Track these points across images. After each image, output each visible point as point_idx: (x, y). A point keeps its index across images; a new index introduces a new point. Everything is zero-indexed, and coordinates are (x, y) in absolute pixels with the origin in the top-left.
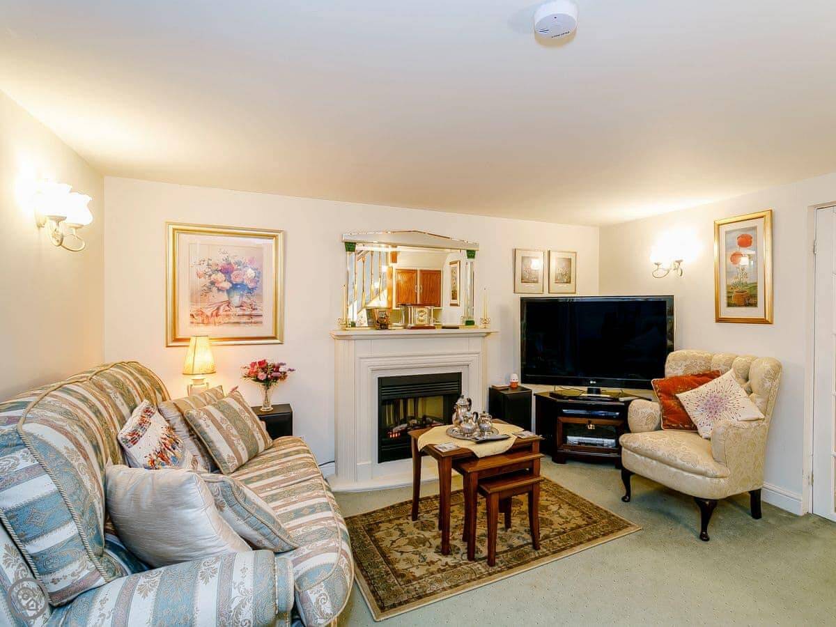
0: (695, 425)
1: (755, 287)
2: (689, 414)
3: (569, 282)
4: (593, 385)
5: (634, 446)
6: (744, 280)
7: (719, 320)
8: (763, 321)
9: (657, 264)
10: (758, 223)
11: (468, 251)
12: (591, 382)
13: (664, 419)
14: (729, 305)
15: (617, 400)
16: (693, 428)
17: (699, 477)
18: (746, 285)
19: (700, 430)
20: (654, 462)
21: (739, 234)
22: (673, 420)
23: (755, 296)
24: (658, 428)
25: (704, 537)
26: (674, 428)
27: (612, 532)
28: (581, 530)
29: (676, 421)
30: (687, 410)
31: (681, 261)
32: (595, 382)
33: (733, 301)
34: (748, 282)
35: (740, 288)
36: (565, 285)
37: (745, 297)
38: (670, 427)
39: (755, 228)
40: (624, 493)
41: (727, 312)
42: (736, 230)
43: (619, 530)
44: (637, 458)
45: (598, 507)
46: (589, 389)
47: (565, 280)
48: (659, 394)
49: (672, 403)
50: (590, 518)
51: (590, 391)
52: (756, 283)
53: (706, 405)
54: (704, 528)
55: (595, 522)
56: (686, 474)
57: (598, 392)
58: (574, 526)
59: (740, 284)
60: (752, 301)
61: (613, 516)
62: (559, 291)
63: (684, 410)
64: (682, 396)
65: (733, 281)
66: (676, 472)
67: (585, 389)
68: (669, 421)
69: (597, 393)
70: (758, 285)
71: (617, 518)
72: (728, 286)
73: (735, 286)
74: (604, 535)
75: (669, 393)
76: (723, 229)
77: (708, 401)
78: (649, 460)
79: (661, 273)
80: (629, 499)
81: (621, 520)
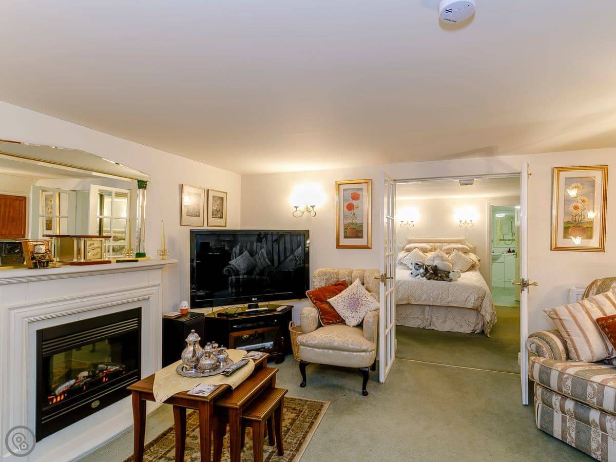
0: (342, 319)
1: (362, 226)
2: (338, 312)
3: (221, 217)
4: (255, 301)
5: (314, 343)
6: (355, 221)
7: (339, 247)
8: (367, 247)
9: (296, 207)
10: (364, 186)
11: (139, 181)
12: (253, 299)
13: (322, 319)
14: (346, 237)
15: (275, 310)
16: (342, 322)
17: (363, 354)
18: (356, 224)
19: (347, 321)
20: (331, 351)
21: (351, 192)
22: (329, 318)
23: (362, 231)
24: (320, 326)
25: (365, 393)
26: (331, 324)
27: (318, 414)
28: (297, 422)
29: (331, 318)
30: (337, 310)
31: (314, 206)
32: (256, 299)
33: (348, 235)
34: (357, 222)
35: (353, 226)
36: (219, 220)
37: (355, 231)
38: (329, 324)
39: (361, 189)
40: (300, 381)
41: (344, 242)
42: (350, 189)
43: (320, 410)
44: (316, 352)
45: (292, 399)
46: (249, 305)
47: (219, 216)
48: (314, 301)
49: (326, 306)
50: (294, 409)
51: (250, 307)
52: (362, 223)
53: (349, 304)
54: (364, 388)
55: (301, 411)
56: (355, 354)
57: (257, 306)
58: (290, 421)
59: (352, 223)
60: (360, 235)
61: (307, 401)
62: (216, 224)
63: (334, 310)
64: (332, 300)
65: (348, 221)
66: (348, 355)
67: (246, 305)
68: (326, 319)
69: (256, 308)
70: (364, 225)
71: (311, 401)
72: (344, 225)
73: (349, 225)
74: (315, 418)
75: (320, 299)
76: (342, 187)
77: (350, 301)
78: (326, 351)
79: (298, 214)
80: (305, 384)
81: (315, 402)
